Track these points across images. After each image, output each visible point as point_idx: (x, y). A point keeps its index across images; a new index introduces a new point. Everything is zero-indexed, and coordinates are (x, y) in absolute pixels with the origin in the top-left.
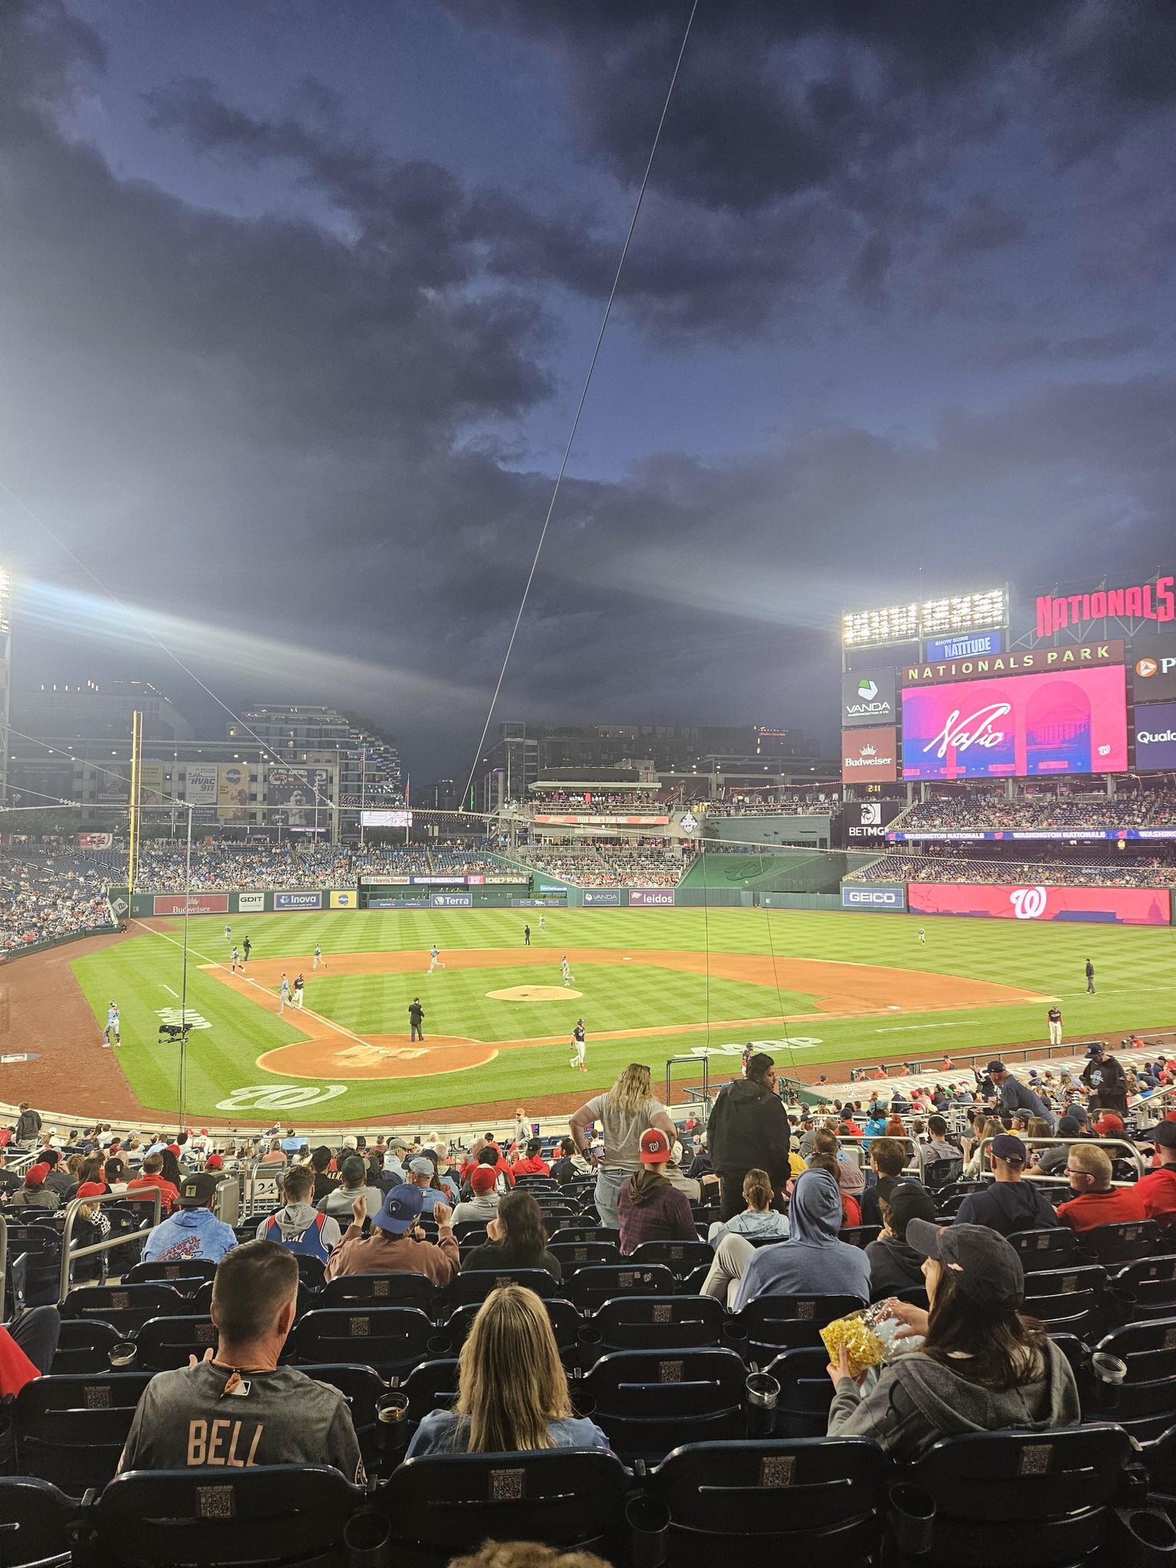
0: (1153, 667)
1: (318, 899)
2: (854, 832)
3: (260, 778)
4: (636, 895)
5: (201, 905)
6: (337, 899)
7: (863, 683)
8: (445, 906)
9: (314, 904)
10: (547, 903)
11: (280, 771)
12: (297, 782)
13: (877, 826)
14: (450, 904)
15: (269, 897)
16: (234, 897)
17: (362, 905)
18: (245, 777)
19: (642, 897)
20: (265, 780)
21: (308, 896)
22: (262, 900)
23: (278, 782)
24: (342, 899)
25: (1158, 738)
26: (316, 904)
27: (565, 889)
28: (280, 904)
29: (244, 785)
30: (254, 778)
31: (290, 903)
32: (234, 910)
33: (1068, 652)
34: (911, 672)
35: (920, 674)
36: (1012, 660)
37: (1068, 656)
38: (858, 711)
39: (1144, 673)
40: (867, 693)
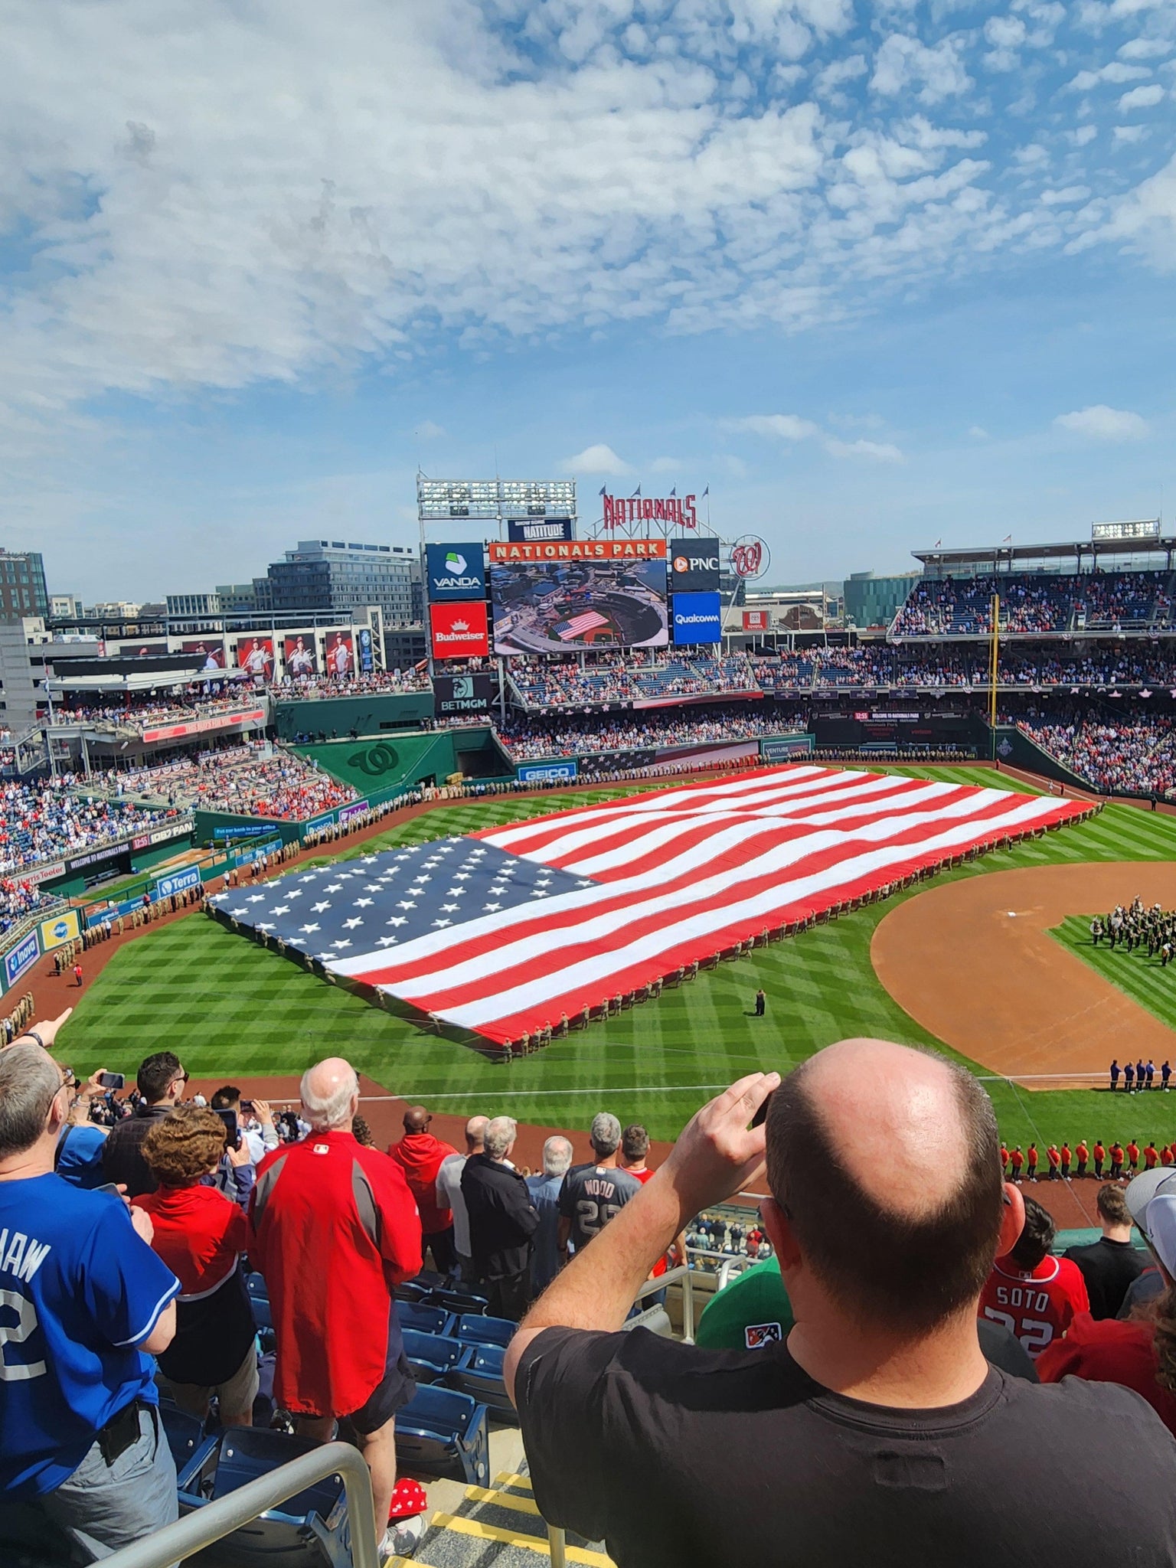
0: (685, 564)
1: (36, 944)
2: (447, 706)
6: (52, 932)
7: (450, 556)
25: (688, 620)
26: (36, 952)
33: (629, 546)
34: (499, 549)
35: (509, 552)
36: (587, 547)
37: (629, 549)
38: (446, 585)
39: (680, 569)
40: (457, 565)
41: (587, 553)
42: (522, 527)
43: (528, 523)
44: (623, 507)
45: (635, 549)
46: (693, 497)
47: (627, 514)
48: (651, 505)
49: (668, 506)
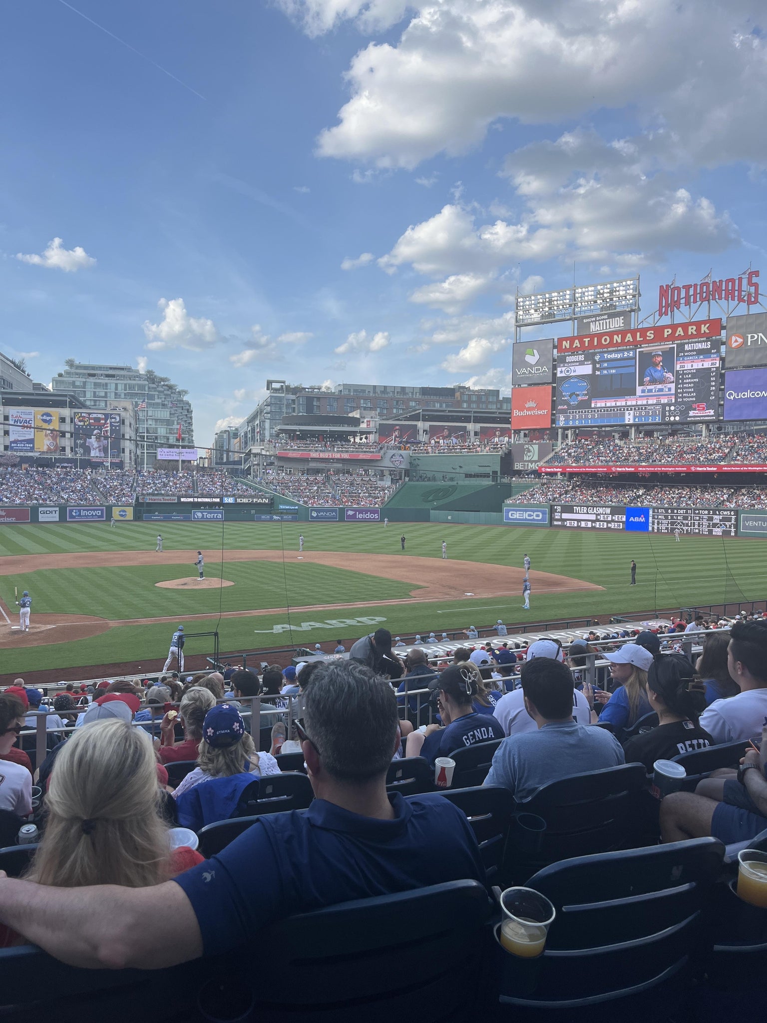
0: (740, 340)
1: (102, 513)
2: (518, 466)
3: (68, 420)
4: (350, 513)
5: (8, 516)
6: (118, 513)
7: (529, 351)
8: (203, 520)
9: (99, 517)
10: (282, 518)
11: (84, 415)
12: (97, 424)
13: (536, 462)
14: (207, 518)
15: (63, 510)
16: (35, 510)
17: (138, 517)
18: (55, 419)
19: (355, 514)
20: (72, 422)
21: (94, 510)
22: (58, 512)
23: (82, 423)
24: (121, 513)
25: (741, 395)
26: (102, 516)
27: (297, 507)
28: (72, 517)
29: (55, 425)
30: (63, 420)
31: (80, 515)
32: (35, 520)
33: (680, 329)
34: (564, 343)
35: (571, 344)
36: (638, 334)
37: (680, 332)
38: (524, 373)
39: (734, 345)
40: (532, 359)
41: (638, 339)
42: (590, 322)
43: (594, 319)
44: (679, 294)
45: (685, 330)
46: (757, 273)
47: (683, 301)
48: (708, 287)
49: (727, 286)
